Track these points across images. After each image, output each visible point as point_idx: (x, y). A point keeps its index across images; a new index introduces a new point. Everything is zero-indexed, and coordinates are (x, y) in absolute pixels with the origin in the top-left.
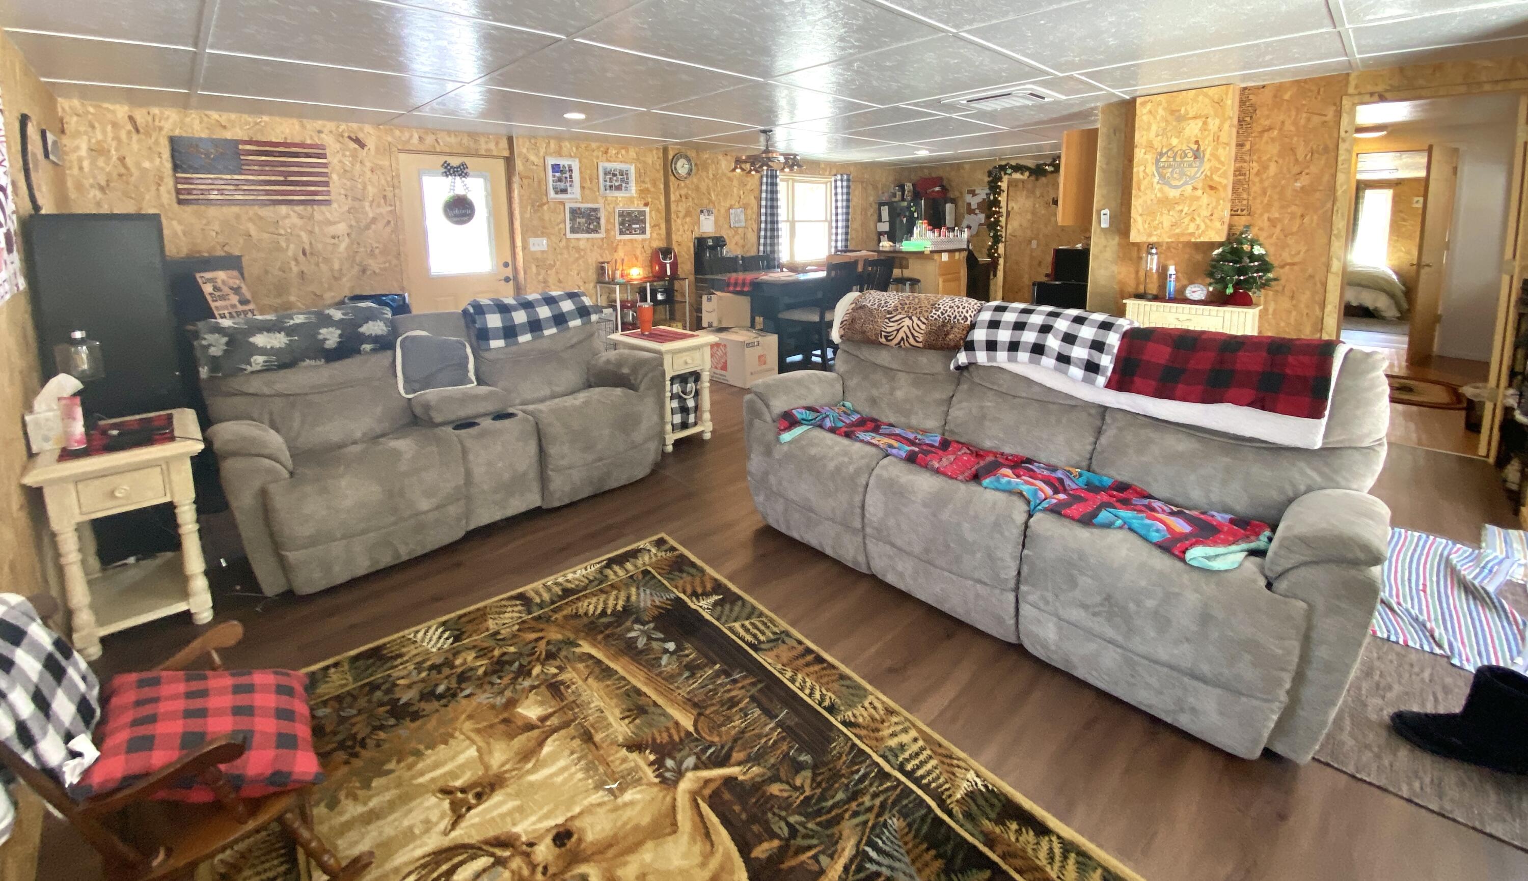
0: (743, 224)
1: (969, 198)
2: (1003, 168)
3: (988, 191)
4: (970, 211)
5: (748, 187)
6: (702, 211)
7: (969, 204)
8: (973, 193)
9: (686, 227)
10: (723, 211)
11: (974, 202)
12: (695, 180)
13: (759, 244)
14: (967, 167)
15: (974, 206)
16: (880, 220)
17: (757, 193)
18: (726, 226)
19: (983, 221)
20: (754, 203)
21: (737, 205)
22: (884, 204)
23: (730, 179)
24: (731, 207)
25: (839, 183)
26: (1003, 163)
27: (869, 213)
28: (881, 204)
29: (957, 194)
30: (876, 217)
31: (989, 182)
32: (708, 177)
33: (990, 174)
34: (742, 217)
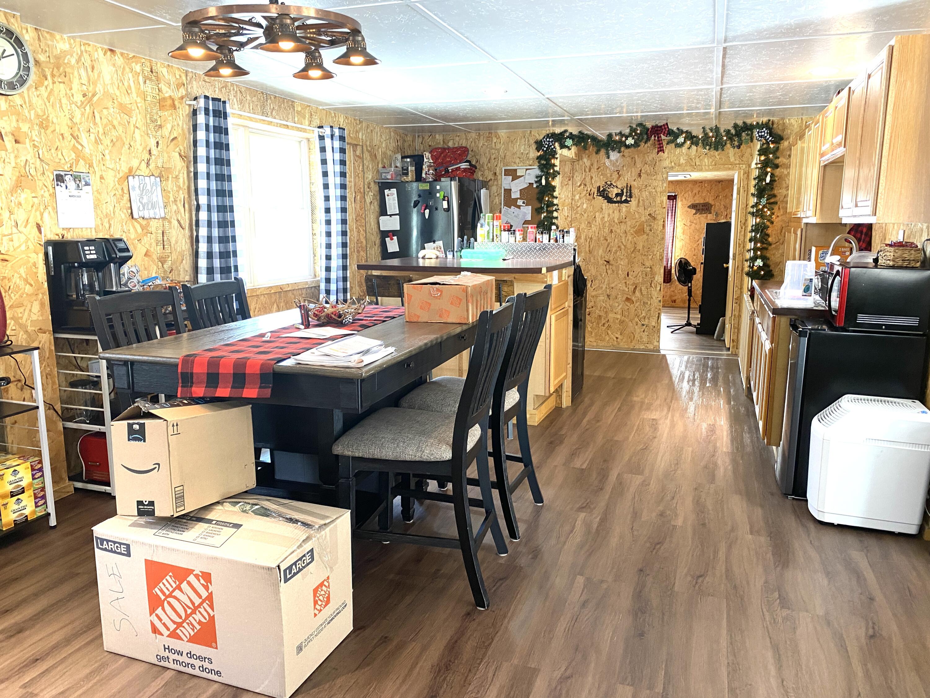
0: (161, 213)
1: (506, 182)
2: (560, 138)
3: (538, 172)
4: (510, 202)
5: (166, 131)
6: (60, 179)
7: (508, 192)
8: (513, 174)
9: (21, 215)
10: (111, 178)
11: (516, 187)
12: (38, 102)
13: (196, 255)
14: (502, 133)
15: (515, 195)
16: (383, 211)
17: (185, 145)
18: (123, 215)
19: (529, 218)
20: (179, 165)
21: (144, 170)
22: (389, 186)
23: (124, 109)
24: (131, 173)
25: (328, 141)
26: (558, 130)
27: (368, 201)
28: (384, 186)
29: (490, 176)
30: (376, 206)
31: (539, 158)
32: (70, 97)
33: (539, 145)
34: (157, 197)
